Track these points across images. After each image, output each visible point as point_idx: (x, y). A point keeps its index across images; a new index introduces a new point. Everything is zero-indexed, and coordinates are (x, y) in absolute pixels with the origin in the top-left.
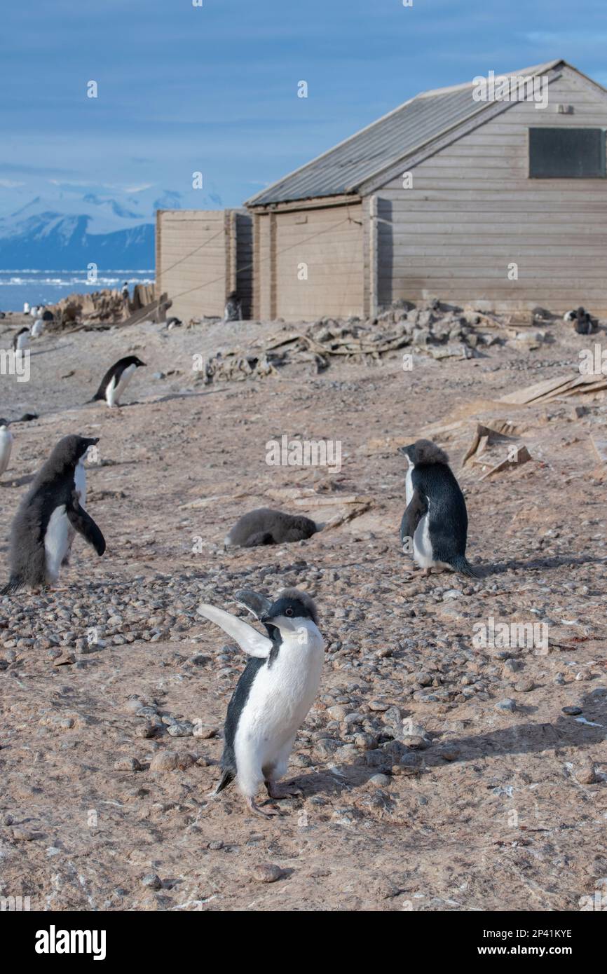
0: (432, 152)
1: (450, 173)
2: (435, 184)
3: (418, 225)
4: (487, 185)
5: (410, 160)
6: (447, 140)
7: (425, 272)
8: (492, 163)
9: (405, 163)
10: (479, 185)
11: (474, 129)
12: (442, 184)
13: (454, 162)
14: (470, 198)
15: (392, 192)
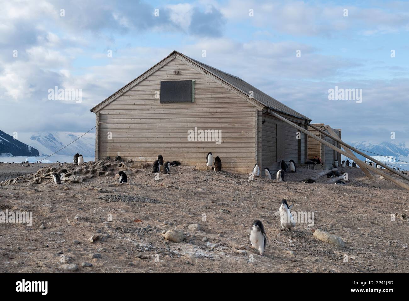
0: (122, 94)
1: (129, 102)
2: (123, 107)
3: (117, 124)
4: (144, 107)
5: (113, 97)
6: (128, 88)
7: (119, 145)
8: (146, 97)
9: (111, 99)
10: (140, 107)
11: (139, 83)
12: (126, 107)
13: (131, 97)
14: (137, 113)
15: (107, 111)
